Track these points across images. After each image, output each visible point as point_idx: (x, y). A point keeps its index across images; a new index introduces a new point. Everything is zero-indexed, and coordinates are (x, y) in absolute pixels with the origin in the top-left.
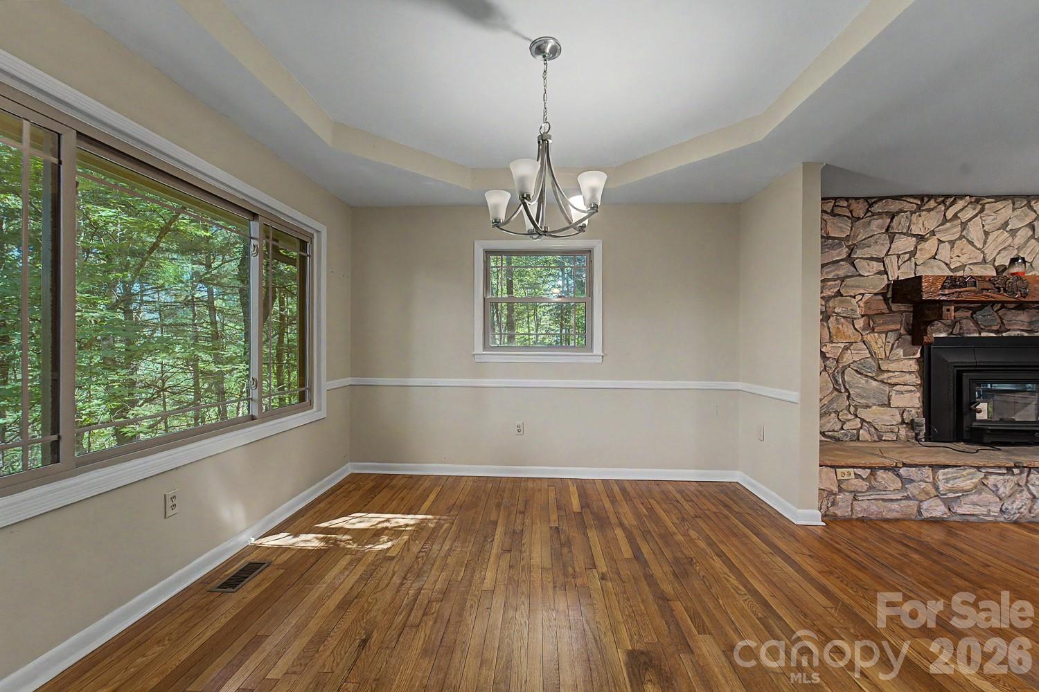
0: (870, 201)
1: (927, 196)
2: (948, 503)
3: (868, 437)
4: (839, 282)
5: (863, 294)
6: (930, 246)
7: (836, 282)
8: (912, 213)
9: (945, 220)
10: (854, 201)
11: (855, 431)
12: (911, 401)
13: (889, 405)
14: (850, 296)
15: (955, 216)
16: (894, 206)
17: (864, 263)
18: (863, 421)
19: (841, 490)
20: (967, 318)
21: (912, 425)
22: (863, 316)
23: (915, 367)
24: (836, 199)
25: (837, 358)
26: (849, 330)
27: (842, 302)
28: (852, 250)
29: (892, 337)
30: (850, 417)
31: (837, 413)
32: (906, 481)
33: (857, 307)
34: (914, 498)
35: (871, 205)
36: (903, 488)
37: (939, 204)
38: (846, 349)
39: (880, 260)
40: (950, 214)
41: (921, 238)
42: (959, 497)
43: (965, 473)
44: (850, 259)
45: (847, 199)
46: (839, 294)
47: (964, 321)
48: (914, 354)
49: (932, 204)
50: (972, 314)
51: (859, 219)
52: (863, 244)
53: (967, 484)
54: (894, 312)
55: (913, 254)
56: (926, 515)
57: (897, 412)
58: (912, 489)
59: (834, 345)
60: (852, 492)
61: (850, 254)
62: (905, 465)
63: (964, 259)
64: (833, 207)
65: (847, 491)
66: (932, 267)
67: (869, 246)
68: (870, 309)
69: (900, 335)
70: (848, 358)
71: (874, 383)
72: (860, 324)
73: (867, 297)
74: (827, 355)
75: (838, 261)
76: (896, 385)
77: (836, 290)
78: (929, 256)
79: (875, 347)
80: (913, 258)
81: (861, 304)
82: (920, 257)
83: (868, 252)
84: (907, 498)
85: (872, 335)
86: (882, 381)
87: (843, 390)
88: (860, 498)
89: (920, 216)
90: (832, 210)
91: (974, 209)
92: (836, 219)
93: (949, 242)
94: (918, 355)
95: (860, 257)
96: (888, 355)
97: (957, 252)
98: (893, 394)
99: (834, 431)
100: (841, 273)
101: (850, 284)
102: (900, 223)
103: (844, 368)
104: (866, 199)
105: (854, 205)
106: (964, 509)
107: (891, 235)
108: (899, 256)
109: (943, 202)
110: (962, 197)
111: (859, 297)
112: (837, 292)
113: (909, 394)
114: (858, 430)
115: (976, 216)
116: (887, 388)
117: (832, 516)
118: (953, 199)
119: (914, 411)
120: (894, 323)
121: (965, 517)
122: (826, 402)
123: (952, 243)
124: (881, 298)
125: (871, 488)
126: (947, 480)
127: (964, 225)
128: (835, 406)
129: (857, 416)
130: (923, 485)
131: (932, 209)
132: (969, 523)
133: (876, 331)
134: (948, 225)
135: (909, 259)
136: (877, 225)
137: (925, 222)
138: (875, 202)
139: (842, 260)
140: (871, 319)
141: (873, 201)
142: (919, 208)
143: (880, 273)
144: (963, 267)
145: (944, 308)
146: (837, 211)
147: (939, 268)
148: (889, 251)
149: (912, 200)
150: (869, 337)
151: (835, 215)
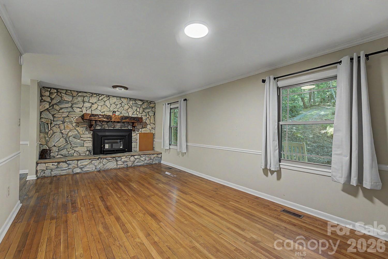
0: (78, 92)
1: (94, 93)
2: (81, 168)
3: (77, 155)
4: (68, 113)
5: (75, 117)
6: (95, 106)
7: (67, 113)
8: (90, 97)
9: (99, 100)
10: (73, 91)
11: (73, 154)
12: (89, 144)
13: (84, 146)
14: (72, 117)
15: (102, 99)
16: (85, 94)
17: (76, 108)
18: (75, 151)
19: (47, 169)
20: (106, 124)
21: (89, 151)
22: (75, 123)
23: (91, 136)
24: (66, 90)
25: (67, 134)
26: (70, 126)
27: (68, 119)
28: (72, 104)
29: (85, 129)
30: (71, 150)
31: (67, 149)
32: (69, 164)
33: (74, 120)
34: (71, 169)
35: (78, 93)
36: (68, 166)
37: (98, 96)
38: (70, 131)
39: (81, 108)
40: (100, 98)
41: (93, 104)
42: (84, 167)
43: (86, 161)
44: (72, 107)
45: (71, 91)
46: (68, 116)
47: (105, 125)
48: (91, 133)
49: (95, 95)
50: (107, 123)
51: (75, 96)
52: (75, 104)
53: (86, 163)
54: (85, 122)
55: (91, 107)
56: (75, 172)
57: (86, 148)
58: (70, 167)
59: (66, 130)
60: (51, 169)
61: (72, 106)
62: (68, 160)
63: (104, 110)
64: (66, 92)
65: (49, 169)
66: (96, 111)
67: (78, 104)
68: (77, 121)
69: (87, 128)
70: (70, 134)
71: (79, 140)
72: (74, 124)
73: (77, 117)
74: (63, 133)
75: (67, 107)
76: (86, 141)
77: (67, 115)
78: (95, 108)
79: (79, 131)
80: (91, 109)
81: (75, 119)
82: (93, 108)
83: (77, 106)
84: (69, 169)
85: (78, 128)
86: (81, 140)
87: (69, 143)
88: (53, 171)
89: (92, 98)
90: (66, 93)
91: (107, 98)
92: (67, 96)
93: (101, 105)
94: (92, 133)
95: (75, 106)
96: (83, 133)
97: (102, 108)
98: (85, 143)
99: (65, 154)
100: (69, 110)
101: (71, 114)
102: (86, 99)
103: (70, 137)
104: (77, 91)
105: (73, 92)
106: (85, 169)
107: (84, 102)
108: (86, 108)
109: (99, 95)
110: (104, 95)
111: (74, 117)
112: (67, 116)
113: (89, 143)
114: (74, 153)
115: (108, 100)
116: (83, 142)
117: (43, 176)
118: (101, 95)
119: (90, 147)
120: (85, 125)
121: (86, 172)
122: (63, 146)
123: (101, 106)
124: (81, 118)
125: (57, 167)
126: (81, 163)
127: (105, 102)
128: (66, 147)
129: (73, 150)
130: (73, 165)
131: (95, 97)
132: (87, 173)
133: (79, 126)
134: (100, 101)
135: (90, 109)
136: (80, 99)
137: (93, 100)
138: (79, 93)
139: (69, 107)
140: (78, 124)
141: (79, 92)
142: (92, 96)
143: (81, 111)
144: (104, 112)
145: (92, 122)
146: (67, 93)
147: (98, 112)
148: (83, 106)
149: (89, 94)
150: (77, 128)
151: (67, 94)
